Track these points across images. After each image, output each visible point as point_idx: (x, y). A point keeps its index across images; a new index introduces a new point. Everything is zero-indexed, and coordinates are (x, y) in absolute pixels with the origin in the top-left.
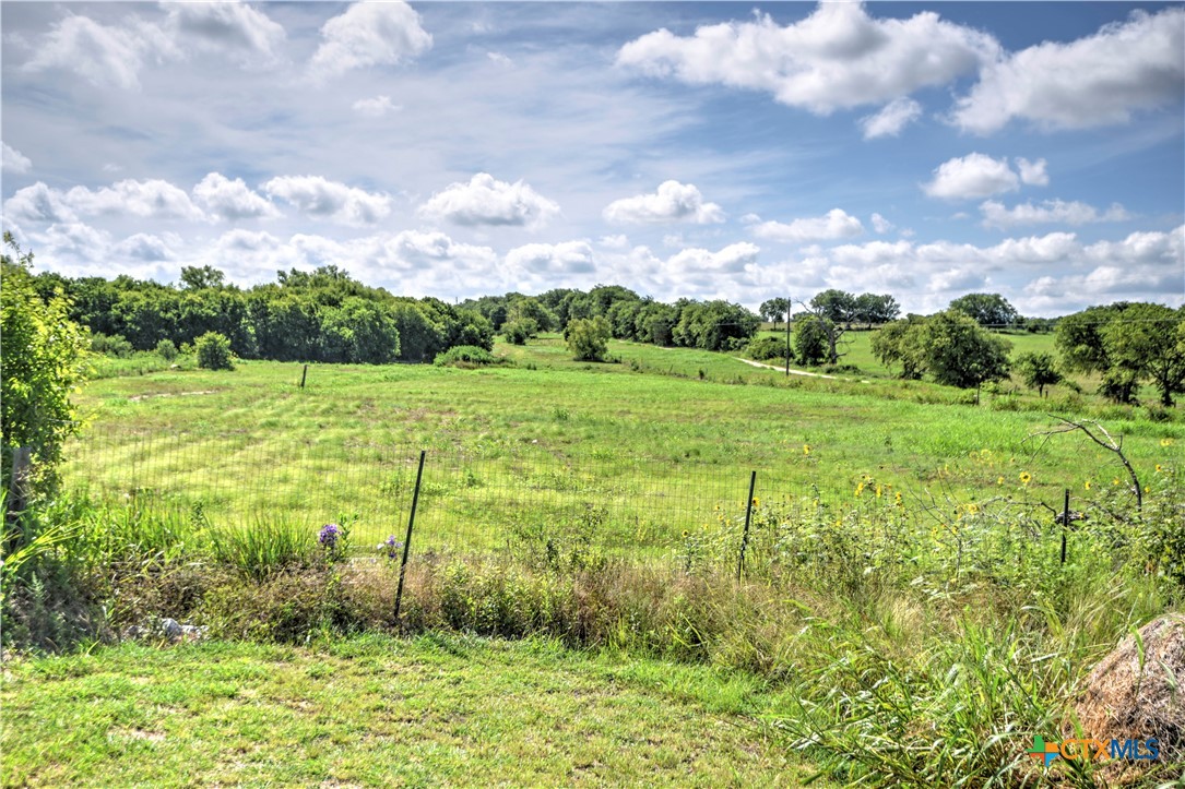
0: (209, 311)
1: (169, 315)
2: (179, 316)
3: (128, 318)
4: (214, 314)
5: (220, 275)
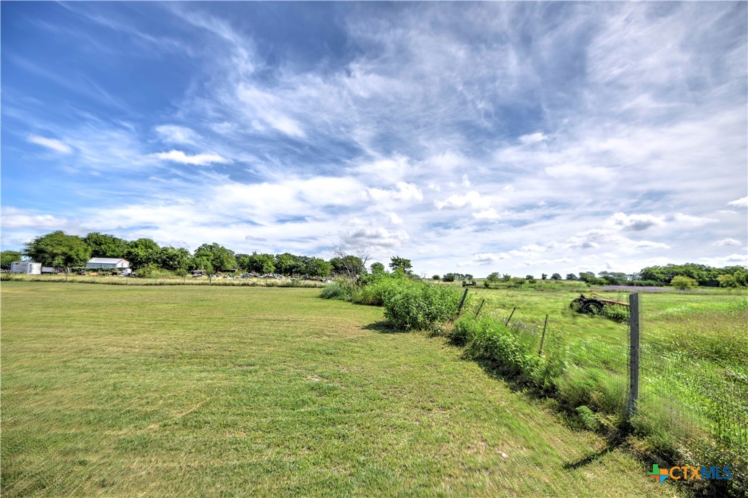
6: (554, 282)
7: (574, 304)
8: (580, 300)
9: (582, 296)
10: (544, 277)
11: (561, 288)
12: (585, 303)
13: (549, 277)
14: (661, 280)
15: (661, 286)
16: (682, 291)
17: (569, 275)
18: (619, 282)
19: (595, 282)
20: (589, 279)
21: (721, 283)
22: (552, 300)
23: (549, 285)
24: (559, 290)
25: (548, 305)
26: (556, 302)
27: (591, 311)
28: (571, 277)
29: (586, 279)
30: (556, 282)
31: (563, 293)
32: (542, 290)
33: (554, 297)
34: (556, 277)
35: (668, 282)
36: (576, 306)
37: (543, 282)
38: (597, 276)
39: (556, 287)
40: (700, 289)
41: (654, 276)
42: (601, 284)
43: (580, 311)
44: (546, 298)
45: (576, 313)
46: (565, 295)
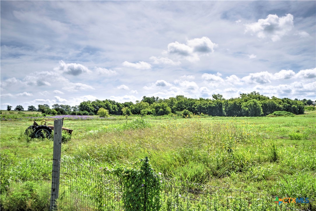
0: (214, 105)
1: (204, 106)
2: (206, 106)
3: (196, 108)
4: (215, 106)
5: (222, 96)
6: (17, 112)
7: (29, 130)
8: (33, 127)
9: (35, 124)
10: (9, 109)
11: (22, 117)
12: (37, 129)
13: (13, 109)
14: (92, 111)
15: (93, 115)
16: (103, 118)
17: (30, 107)
18: (67, 112)
19: (49, 112)
20: (46, 110)
21: (124, 112)
22: (13, 128)
23: (12, 115)
24: (20, 119)
25: (8, 133)
26: (15, 129)
27: (42, 135)
28: (31, 109)
29: (43, 110)
30: (19, 113)
31: (23, 122)
32: (6, 120)
33: (15, 125)
34: (19, 109)
35: (96, 112)
36: (30, 131)
37: (8, 112)
38: (51, 108)
39: (18, 117)
40: (113, 117)
41: (89, 108)
42: (54, 114)
43: (33, 136)
44: (7, 127)
45: (29, 138)
46: (24, 124)
